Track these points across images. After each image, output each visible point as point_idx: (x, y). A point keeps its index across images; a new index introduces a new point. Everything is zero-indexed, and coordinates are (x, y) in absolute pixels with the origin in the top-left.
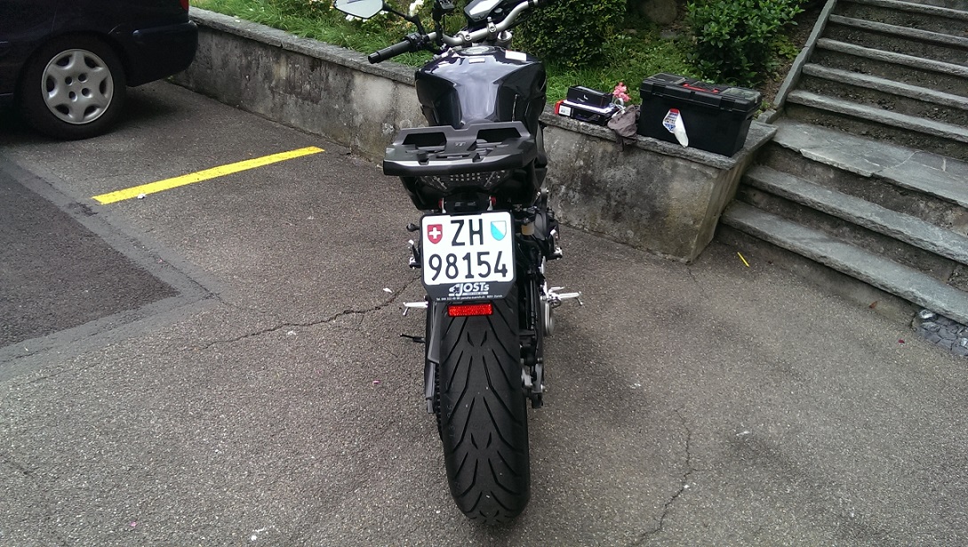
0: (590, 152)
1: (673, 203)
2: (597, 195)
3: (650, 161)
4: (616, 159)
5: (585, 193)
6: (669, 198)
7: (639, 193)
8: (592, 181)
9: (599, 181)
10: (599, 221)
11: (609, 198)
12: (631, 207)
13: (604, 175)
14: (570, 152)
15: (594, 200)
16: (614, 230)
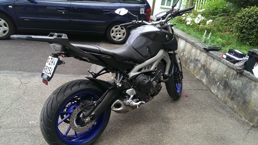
0: (229, 72)
1: (252, 100)
2: (228, 89)
3: (247, 81)
4: (236, 77)
5: (224, 87)
6: (251, 97)
7: (241, 92)
8: (228, 83)
9: (229, 84)
10: (226, 98)
11: (231, 91)
12: (238, 97)
13: (232, 82)
14: (223, 71)
15: (227, 90)
16: (230, 103)
